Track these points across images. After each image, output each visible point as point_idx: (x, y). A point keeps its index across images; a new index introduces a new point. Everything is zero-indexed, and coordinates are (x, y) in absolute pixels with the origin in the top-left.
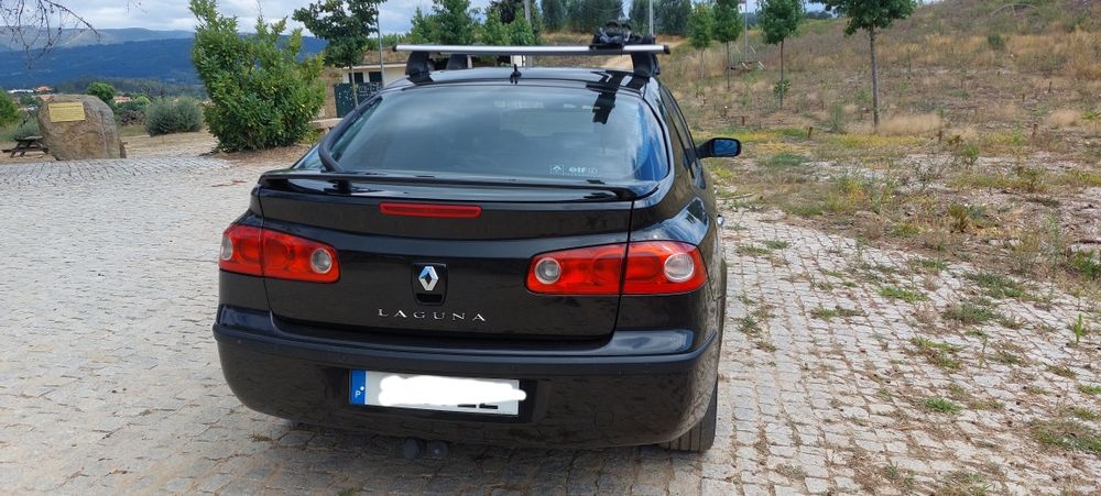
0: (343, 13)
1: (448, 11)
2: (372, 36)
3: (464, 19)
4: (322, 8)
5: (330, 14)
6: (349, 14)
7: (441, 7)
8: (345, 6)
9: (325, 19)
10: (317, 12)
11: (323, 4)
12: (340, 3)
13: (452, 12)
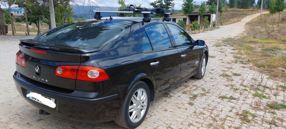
0: (162, 3)
1: (187, 2)
2: (170, 9)
3: (191, 5)
4: (157, 2)
5: (159, 4)
6: (164, 4)
7: (185, 1)
8: (163, 2)
9: (158, 5)
10: (156, 3)
11: (158, 1)
12: (162, 1)
13: (188, 3)
